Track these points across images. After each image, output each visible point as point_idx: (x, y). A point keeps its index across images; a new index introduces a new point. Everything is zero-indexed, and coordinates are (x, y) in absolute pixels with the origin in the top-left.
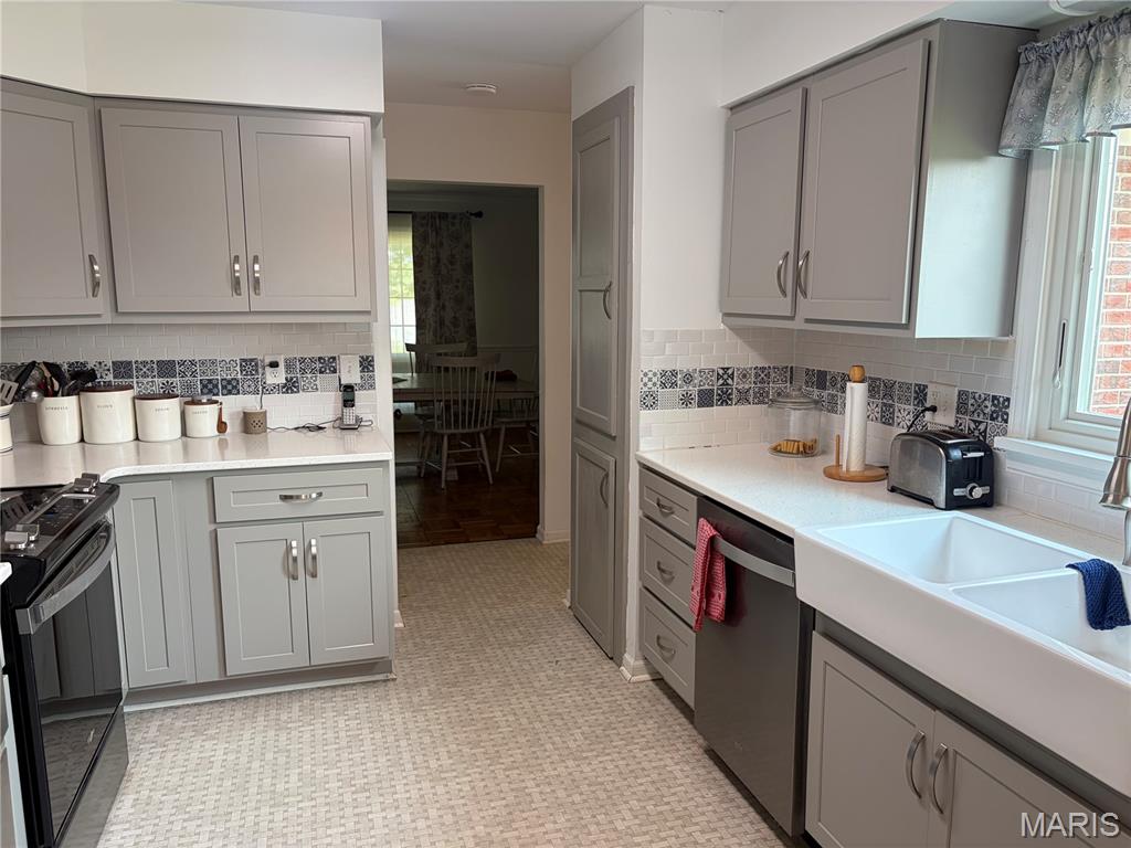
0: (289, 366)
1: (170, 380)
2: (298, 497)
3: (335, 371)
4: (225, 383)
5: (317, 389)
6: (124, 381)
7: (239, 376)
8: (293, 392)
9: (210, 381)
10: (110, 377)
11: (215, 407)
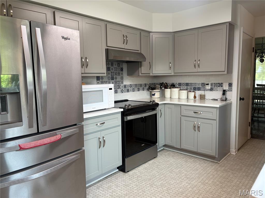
0: (212, 85)
1: (188, 87)
2: (198, 113)
3: (222, 86)
4: (198, 88)
5: (217, 90)
6: (180, 87)
7: (201, 87)
8: (212, 91)
9: (195, 87)
10: (178, 86)
11: (194, 93)
